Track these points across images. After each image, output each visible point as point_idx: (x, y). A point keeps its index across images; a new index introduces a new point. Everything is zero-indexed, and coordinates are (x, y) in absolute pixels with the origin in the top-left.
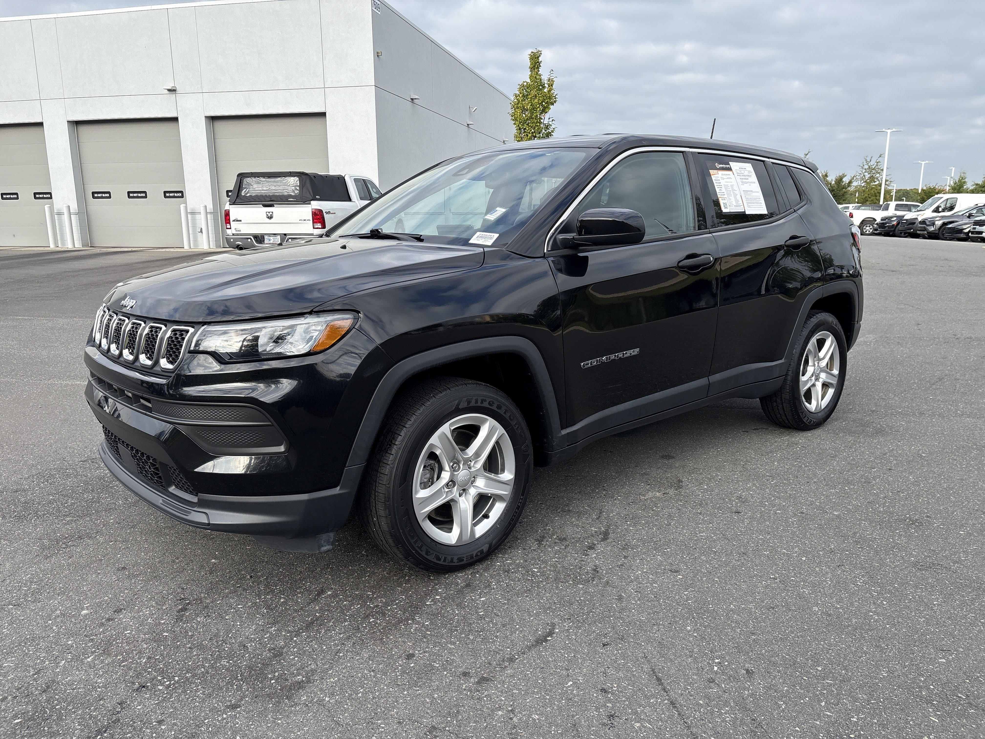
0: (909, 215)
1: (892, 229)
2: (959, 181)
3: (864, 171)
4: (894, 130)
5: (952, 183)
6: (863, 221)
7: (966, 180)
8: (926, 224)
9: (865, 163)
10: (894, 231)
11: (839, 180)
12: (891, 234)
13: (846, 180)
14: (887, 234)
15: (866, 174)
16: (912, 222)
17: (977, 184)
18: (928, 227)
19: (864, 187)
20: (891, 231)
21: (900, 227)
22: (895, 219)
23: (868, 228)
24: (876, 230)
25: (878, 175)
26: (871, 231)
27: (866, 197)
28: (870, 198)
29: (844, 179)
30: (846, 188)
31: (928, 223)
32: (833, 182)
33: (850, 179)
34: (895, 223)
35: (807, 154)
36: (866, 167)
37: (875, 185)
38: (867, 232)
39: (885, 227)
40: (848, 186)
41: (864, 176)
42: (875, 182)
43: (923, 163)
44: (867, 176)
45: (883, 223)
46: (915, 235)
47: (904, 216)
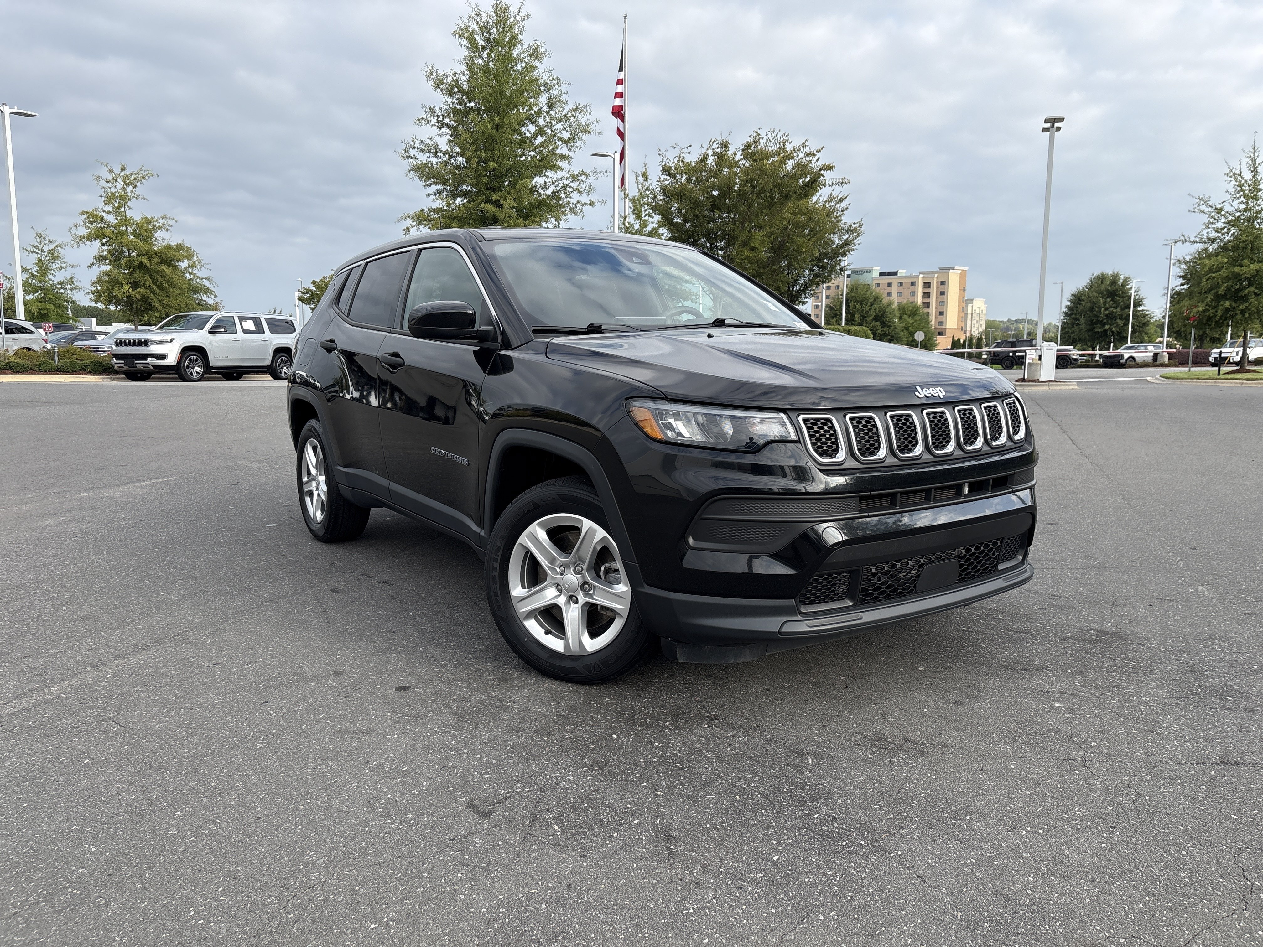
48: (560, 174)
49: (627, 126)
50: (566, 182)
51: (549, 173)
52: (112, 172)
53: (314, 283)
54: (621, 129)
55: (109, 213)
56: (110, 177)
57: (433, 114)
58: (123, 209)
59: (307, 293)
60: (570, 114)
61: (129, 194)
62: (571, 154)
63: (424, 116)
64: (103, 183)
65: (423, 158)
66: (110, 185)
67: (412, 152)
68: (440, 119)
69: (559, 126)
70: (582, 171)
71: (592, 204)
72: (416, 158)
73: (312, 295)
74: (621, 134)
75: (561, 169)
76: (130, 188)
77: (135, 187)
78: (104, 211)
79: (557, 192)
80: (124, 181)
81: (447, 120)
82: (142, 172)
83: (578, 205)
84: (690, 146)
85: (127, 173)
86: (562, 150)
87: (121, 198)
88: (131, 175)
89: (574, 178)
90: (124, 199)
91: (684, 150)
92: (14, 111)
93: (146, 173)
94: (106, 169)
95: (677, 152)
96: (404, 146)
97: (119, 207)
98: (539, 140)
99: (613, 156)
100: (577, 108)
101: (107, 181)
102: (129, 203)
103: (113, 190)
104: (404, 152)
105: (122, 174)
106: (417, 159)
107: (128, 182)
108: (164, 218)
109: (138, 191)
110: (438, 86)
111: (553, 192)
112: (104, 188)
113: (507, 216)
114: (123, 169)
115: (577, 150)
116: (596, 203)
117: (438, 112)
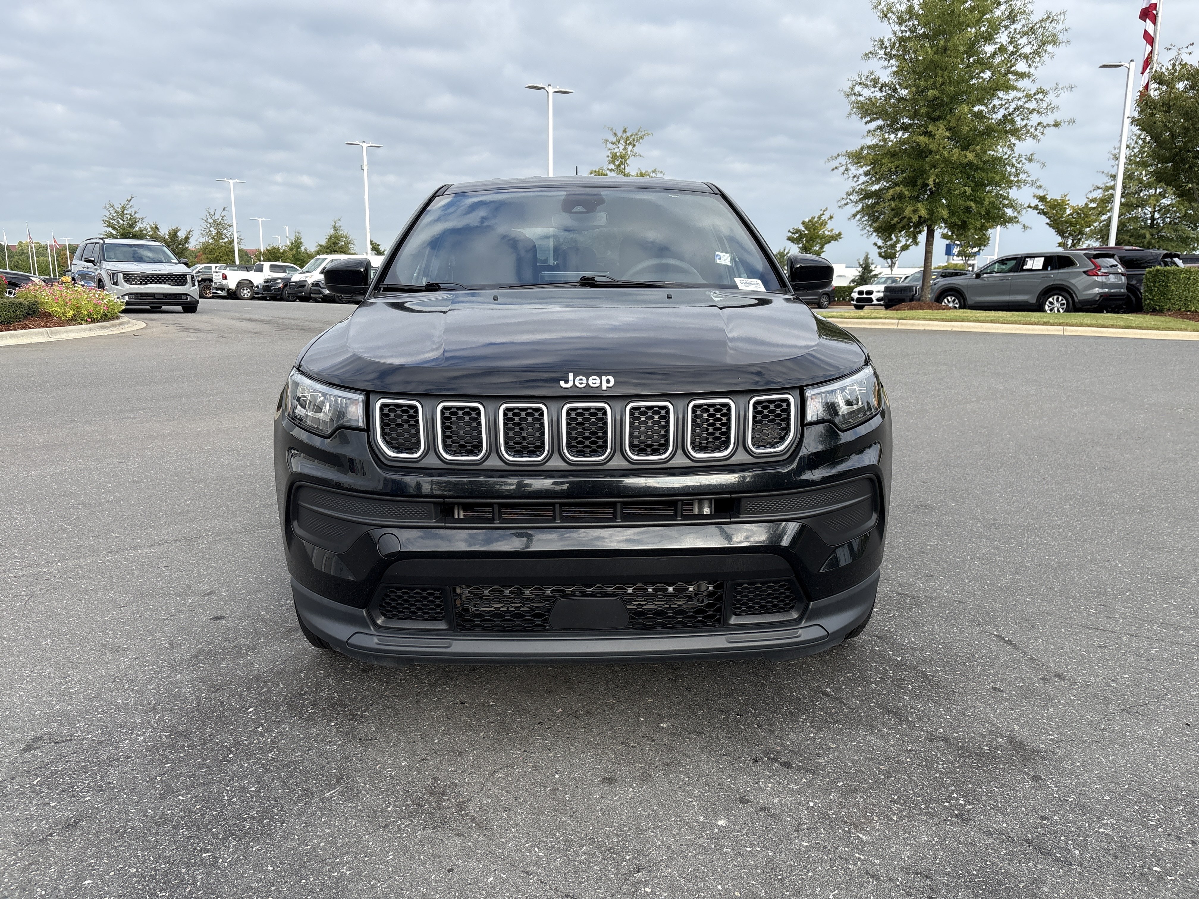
0: (296, 277)
1: (279, 293)
2: (296, 241)
3: (209, 225)
4: (236, 180)
5: (288, 243)
6: (239, 283)
7: (302, 240)
8: (320, 287)
9: (208, 217)
10: (281, 294)
11: (174, 234)
12: (279, 297)
13: (181, 235)
14: (274, 298)
15: (212, 229)
16: (301, 285)
17: (321, 246)
18: (323, 290)
19: (211, 244)
20: (278, 295)
21: (287, 290)
22: (280, 281)
23: (245, 292)
24: (257, 293)
25: (225, 231)
26: (249, 294)
27: (217, 256)
28: (221, 257)
29: (179, 234)
30: (183, 245)
31: (322, 286)
32: (167, 237)
33: (186, 233)
34: (281, 285)
35: (130, 200)
36: (211, 221)
37: (224, 243)
38: (246, 296)
39: (271, 290)
40: (185, 243)
41: (210, 231)
42: (223, 239)
43: (260, 220)
44: (214, 232)
45: (267, 286)
46: (305, 299)
47: (290, 279)
48: (1013, 94)
49: (1159, 28)
50: (1020, 103)
51: (1001, 94)
52: (615, 134)
53: (803, 223)
54: (1151, 33)
55: (612, 170)
56: (614, 140)
57: (882, 45)
58: (623, 167)
59: (797, 233)
60: (1038, 25)
61: (629, 153)
62: (1032, 70)
63: (872, 49)
64: (610, 146)
65: (867, 93)
66: (614, 146)
67: (858, 89)
68: (888, 51)
69: (1023, 41)
70: (1040, 89)
71: (1057, 124)
72: (860, 95)
73: (801, 235)
74: (1149, 39)
75: (1015, 88)
76: (630, 148)
77: (634, 146)
78: (608, 169)
79: (1010, 115)
80: (626, 142)
81: (894, 52)
82: (639, 133)
83: (1039, 128)
84: (1192, 44)
85: (628, 134)
86: (1021, 66)
87: (622, 157)
88: (631, 136)
89: (1029, 97)
90: (624, 157)
91: (1185, 50)
92: (556, 90)
93: (643, 133)
94: (612, 133)
95: (1173, 54)
96: (850, 84)
97: (619, 166)
98: (998, 60)
99: (1128, 65)
100: (1048, 17)
101: (613, 143)
102: (628, 162)
103: (616, 150)
104: (849, 90)
105: (624, 136)
106: (862, 95)
107: (628, 142)
108: (654, 171)
109: (635, 149)
110: (886, 16)
111: (1004, 116)
112: (610, 149)
113: (941, 146)
114: (625, 131)
115: (1039, 65)
116: (1062, 124)
117: (887, 43)
